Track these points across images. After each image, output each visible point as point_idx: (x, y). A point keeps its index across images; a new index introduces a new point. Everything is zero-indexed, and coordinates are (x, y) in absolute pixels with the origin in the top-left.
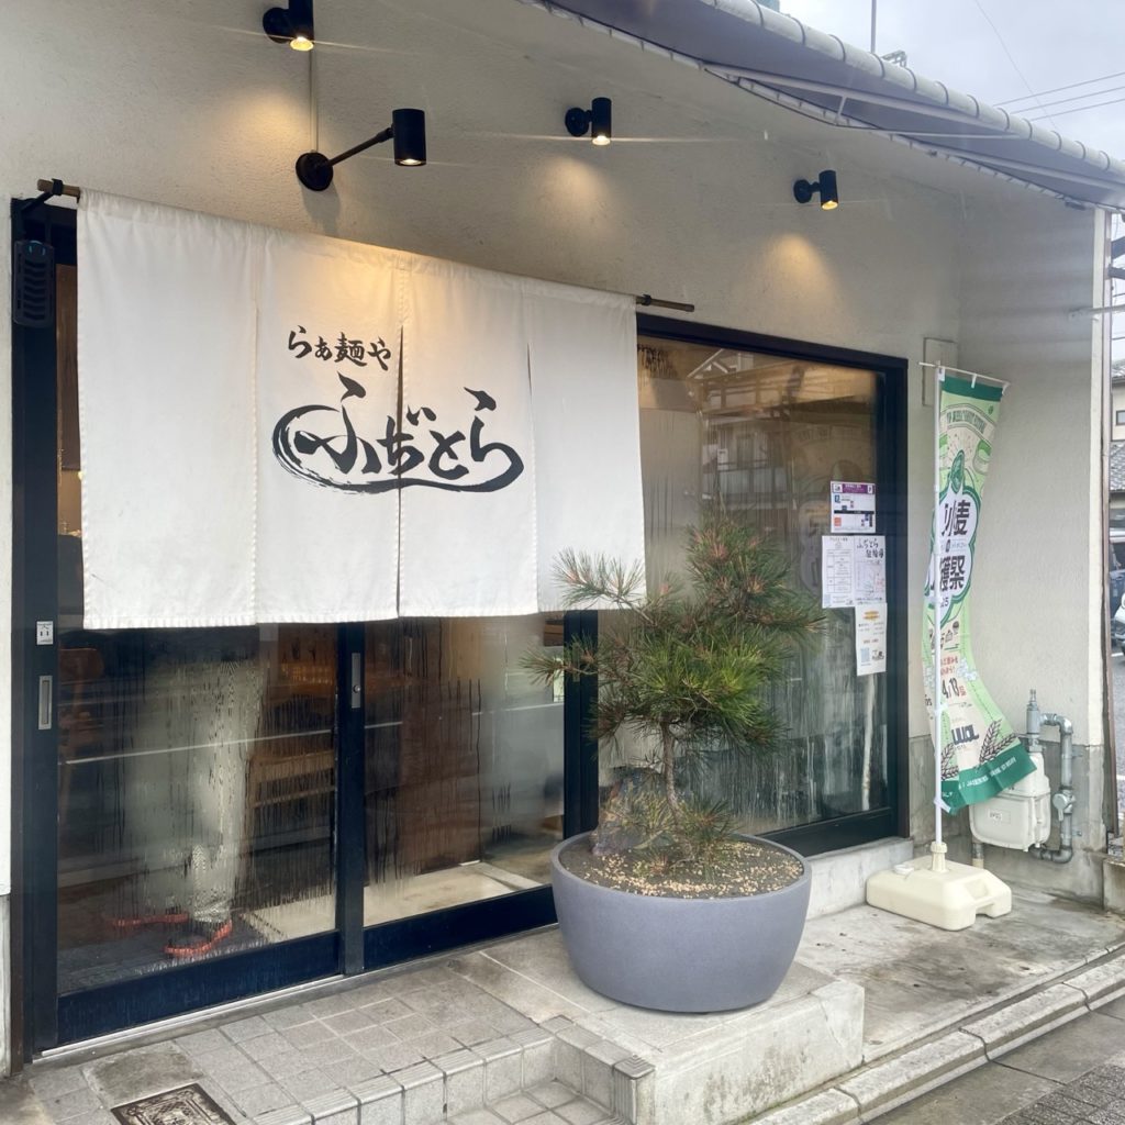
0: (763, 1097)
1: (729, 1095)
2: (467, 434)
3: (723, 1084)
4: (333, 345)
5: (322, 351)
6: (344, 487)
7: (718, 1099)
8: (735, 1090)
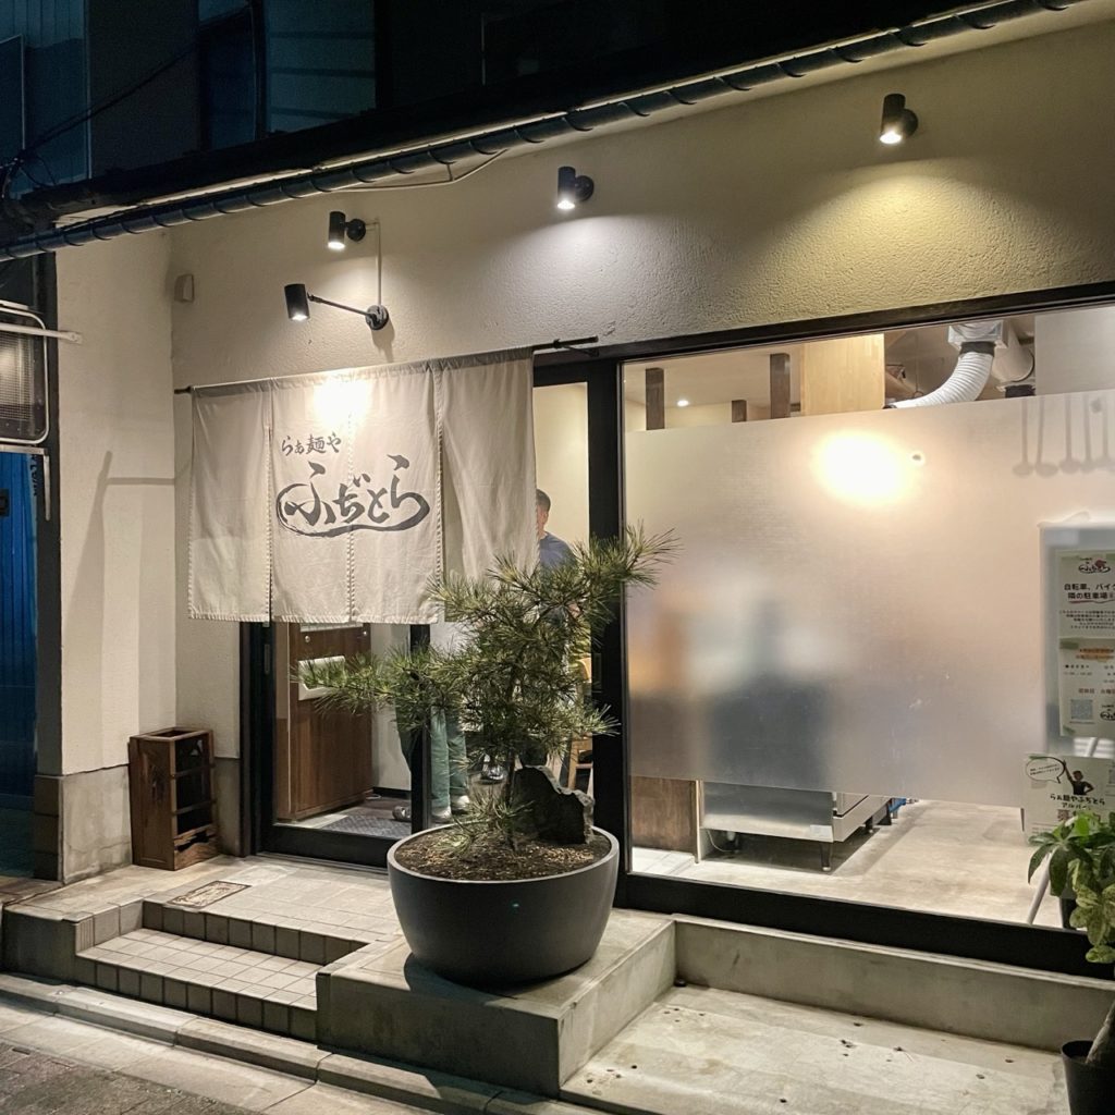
4: (305, 443)
5: (299, 449)
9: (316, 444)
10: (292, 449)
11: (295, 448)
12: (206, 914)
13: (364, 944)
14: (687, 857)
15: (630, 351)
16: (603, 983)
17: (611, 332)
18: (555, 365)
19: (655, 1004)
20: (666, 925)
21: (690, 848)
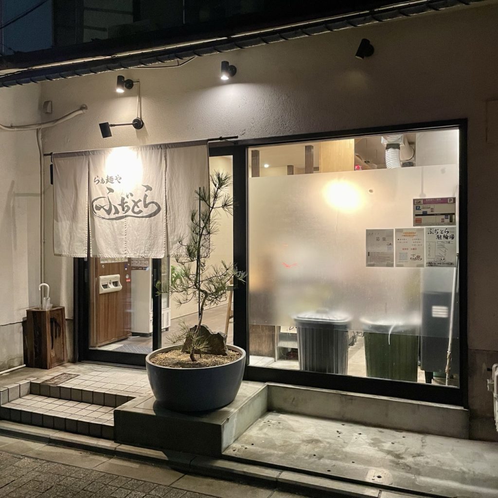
2: (142, 200)
4: (105, 180)
6: (108, 219)
9: (110, 180)
10: (99, 182)
11: (101, 181)
12: (60, 387)
13: (134, 398)
14: (272, 359)
15: (251, 143)
16: (240, 410)
17: (243, 134)
18: (218, 148)
19: (260, 419)
20: (264, 387)
21: (272, 355)
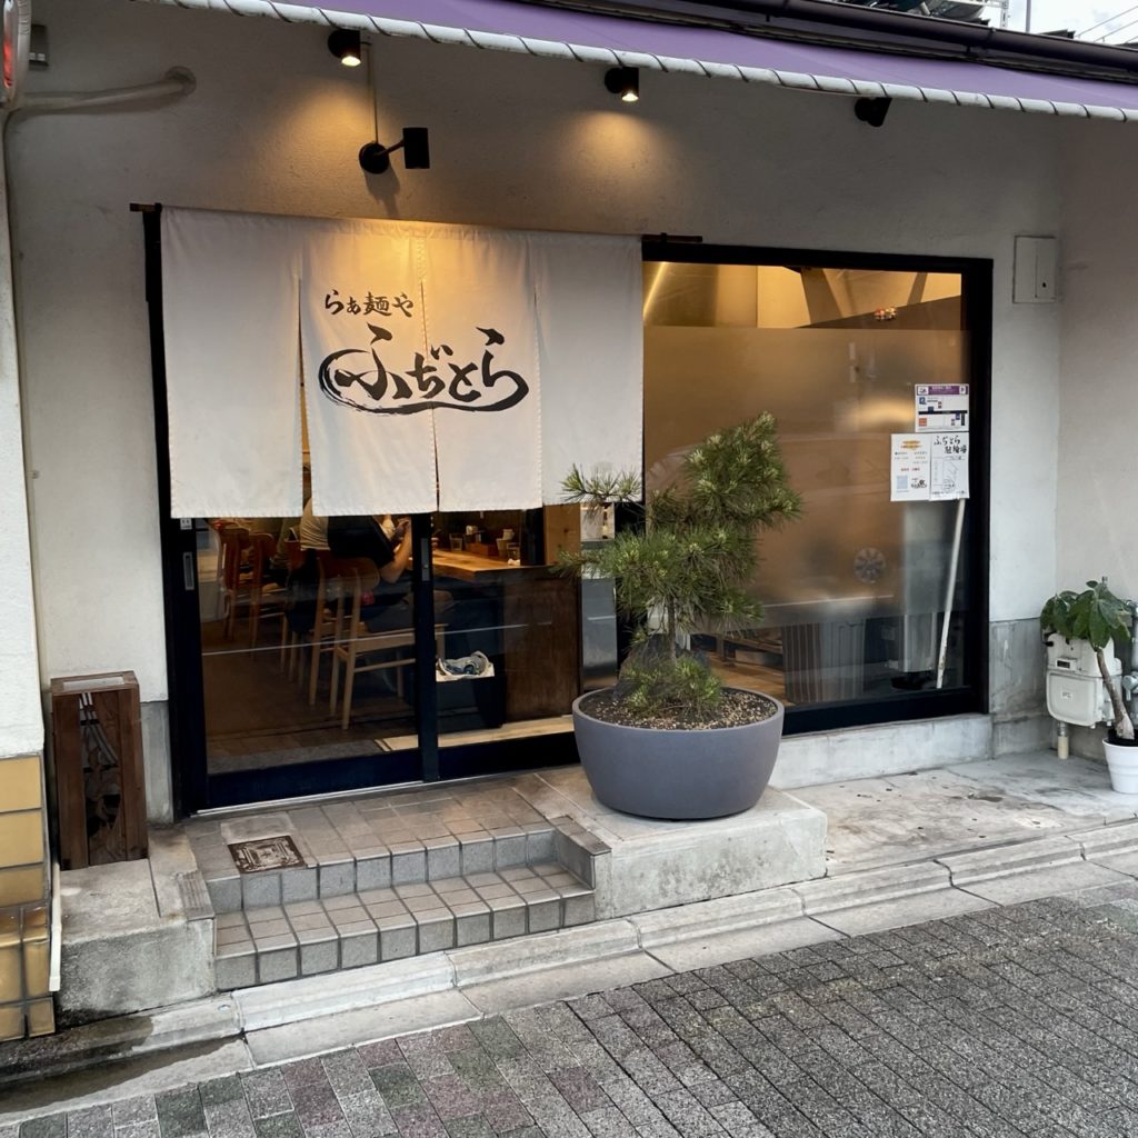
0: (718, 887)
1: (683, 882)
2: (479, 364)
3: (678, 871)
4: (361, 302)
5: (353, 308)
6: (377, 411)
7: (673, 882)
8: (689, 877)
9: (377, 304)
10: (341, 307)
11: (346, 307)
